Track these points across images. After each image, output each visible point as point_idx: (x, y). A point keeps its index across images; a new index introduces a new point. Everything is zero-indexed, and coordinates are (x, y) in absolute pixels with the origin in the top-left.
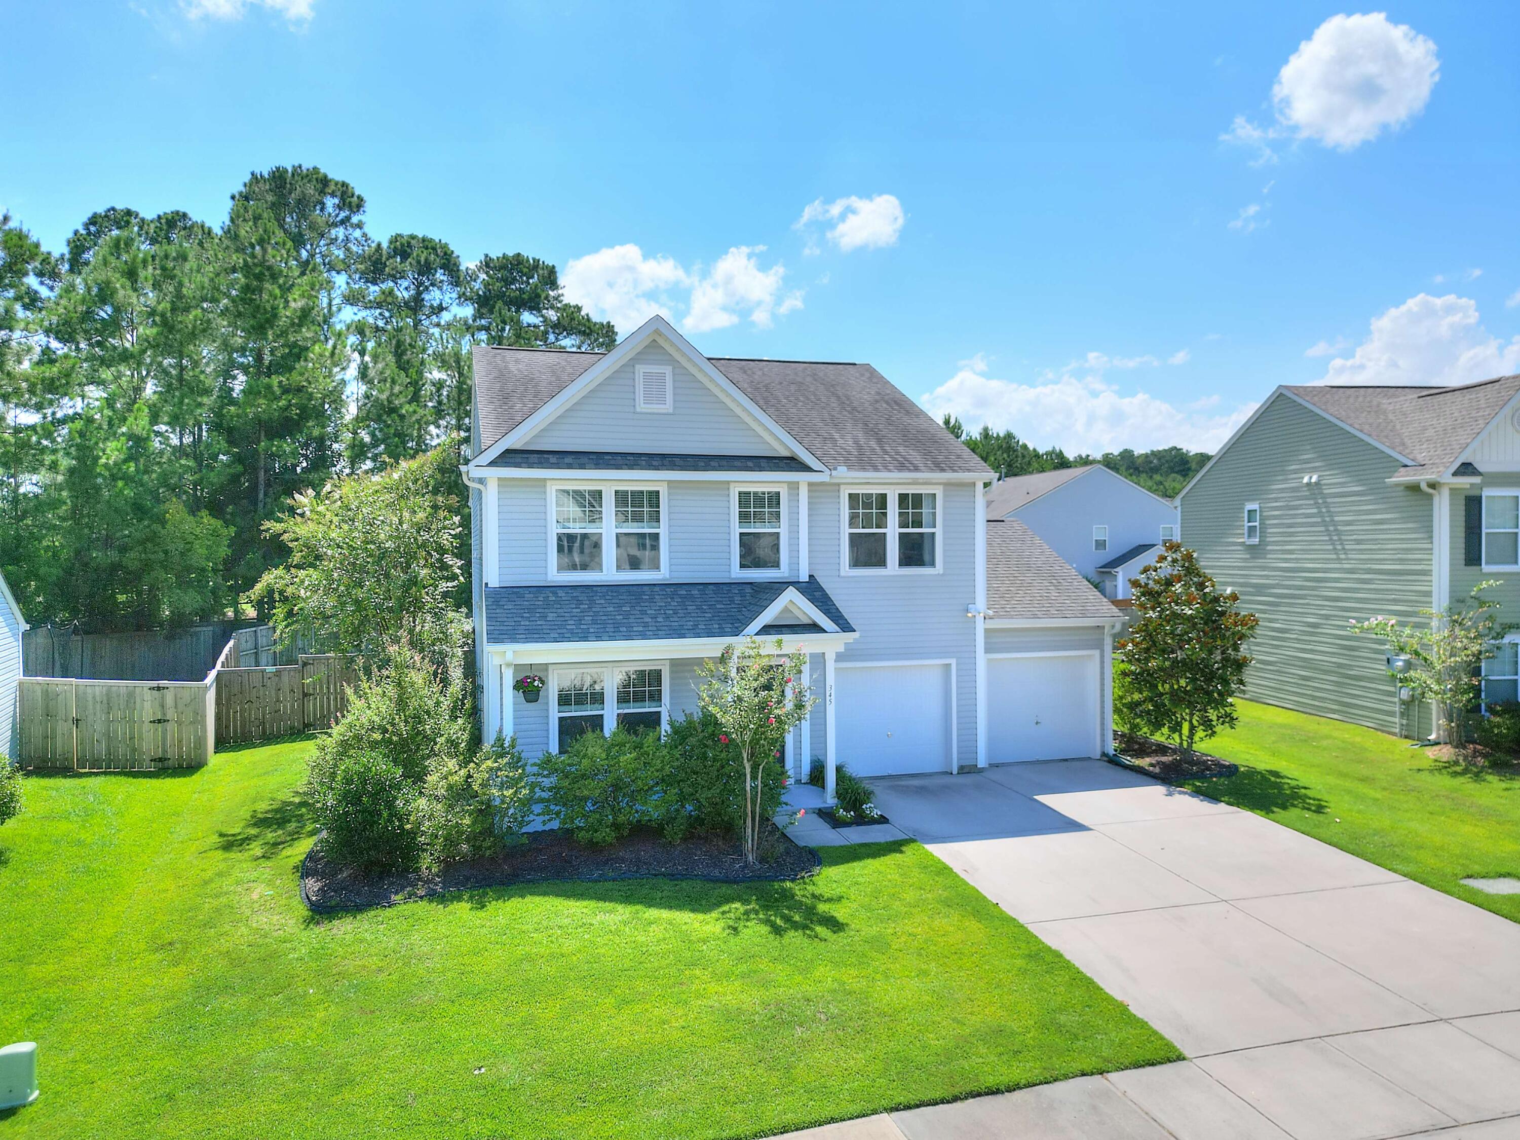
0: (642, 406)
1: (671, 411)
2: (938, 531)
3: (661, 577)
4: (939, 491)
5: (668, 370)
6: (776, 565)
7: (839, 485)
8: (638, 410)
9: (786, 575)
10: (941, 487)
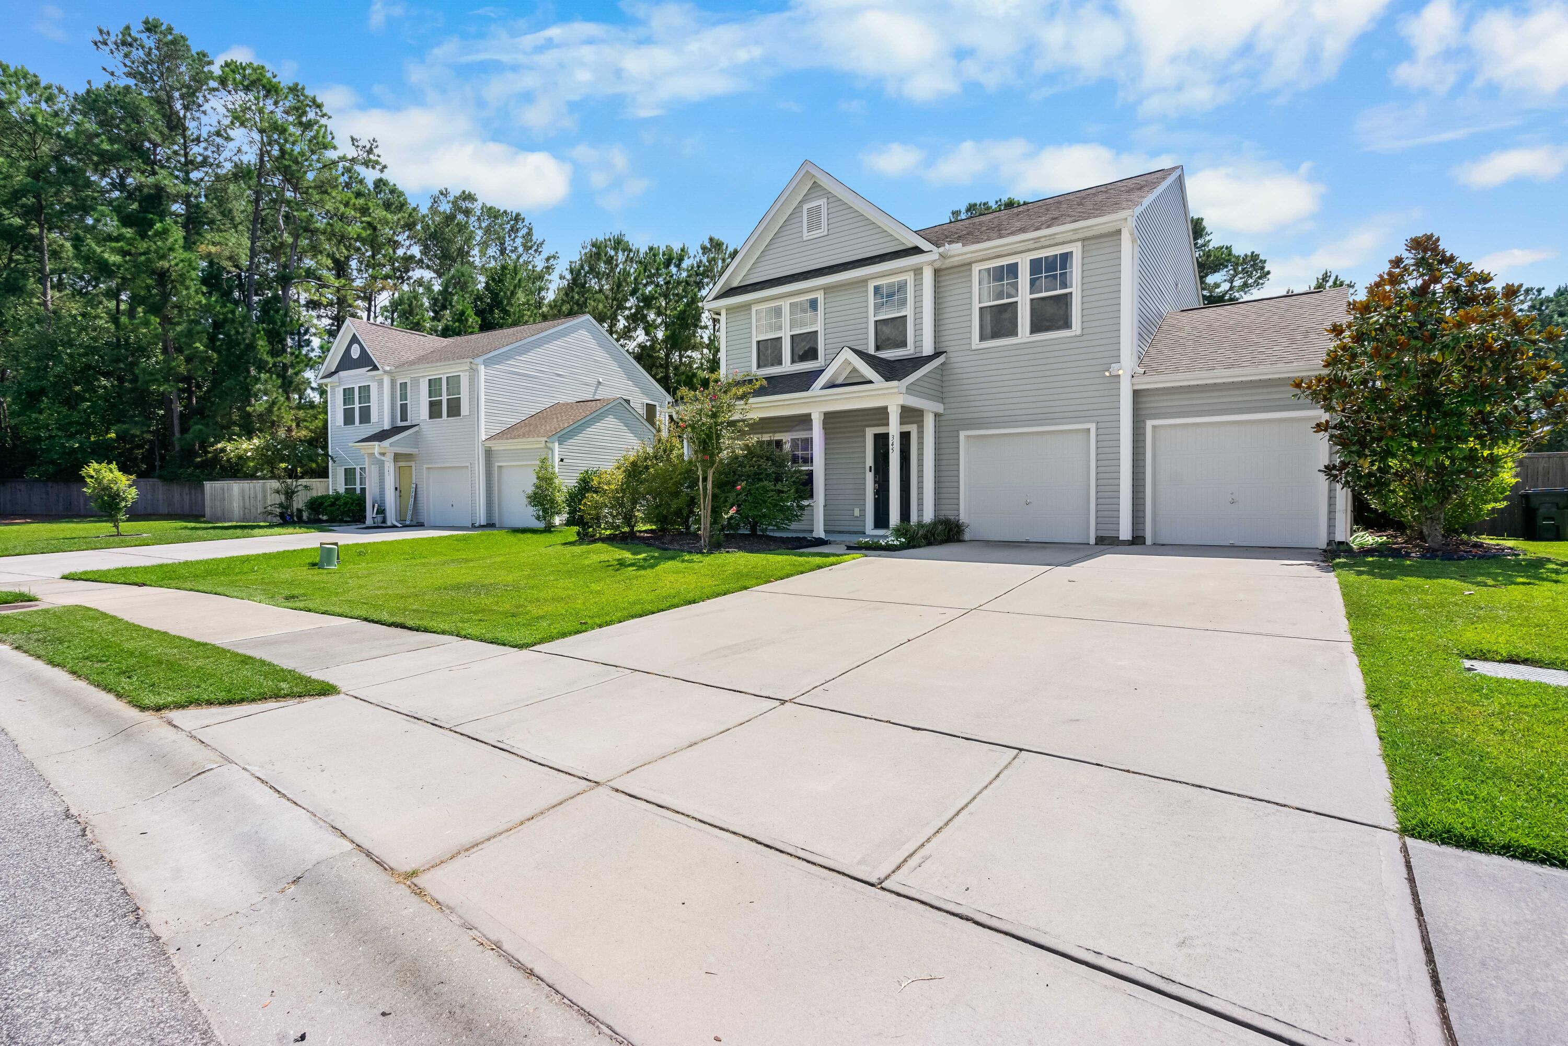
0: (806, 235)
1: (826, 233)
2: (1075, 289)
3: (818, 365)
4: (1076, 250)
5: (822, 202)
6: (903, 344)
7: (970, 264)
8: (805, 239)
9: (912, 351)
10: (1079, 244)
